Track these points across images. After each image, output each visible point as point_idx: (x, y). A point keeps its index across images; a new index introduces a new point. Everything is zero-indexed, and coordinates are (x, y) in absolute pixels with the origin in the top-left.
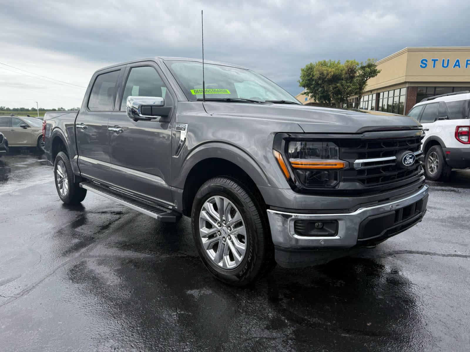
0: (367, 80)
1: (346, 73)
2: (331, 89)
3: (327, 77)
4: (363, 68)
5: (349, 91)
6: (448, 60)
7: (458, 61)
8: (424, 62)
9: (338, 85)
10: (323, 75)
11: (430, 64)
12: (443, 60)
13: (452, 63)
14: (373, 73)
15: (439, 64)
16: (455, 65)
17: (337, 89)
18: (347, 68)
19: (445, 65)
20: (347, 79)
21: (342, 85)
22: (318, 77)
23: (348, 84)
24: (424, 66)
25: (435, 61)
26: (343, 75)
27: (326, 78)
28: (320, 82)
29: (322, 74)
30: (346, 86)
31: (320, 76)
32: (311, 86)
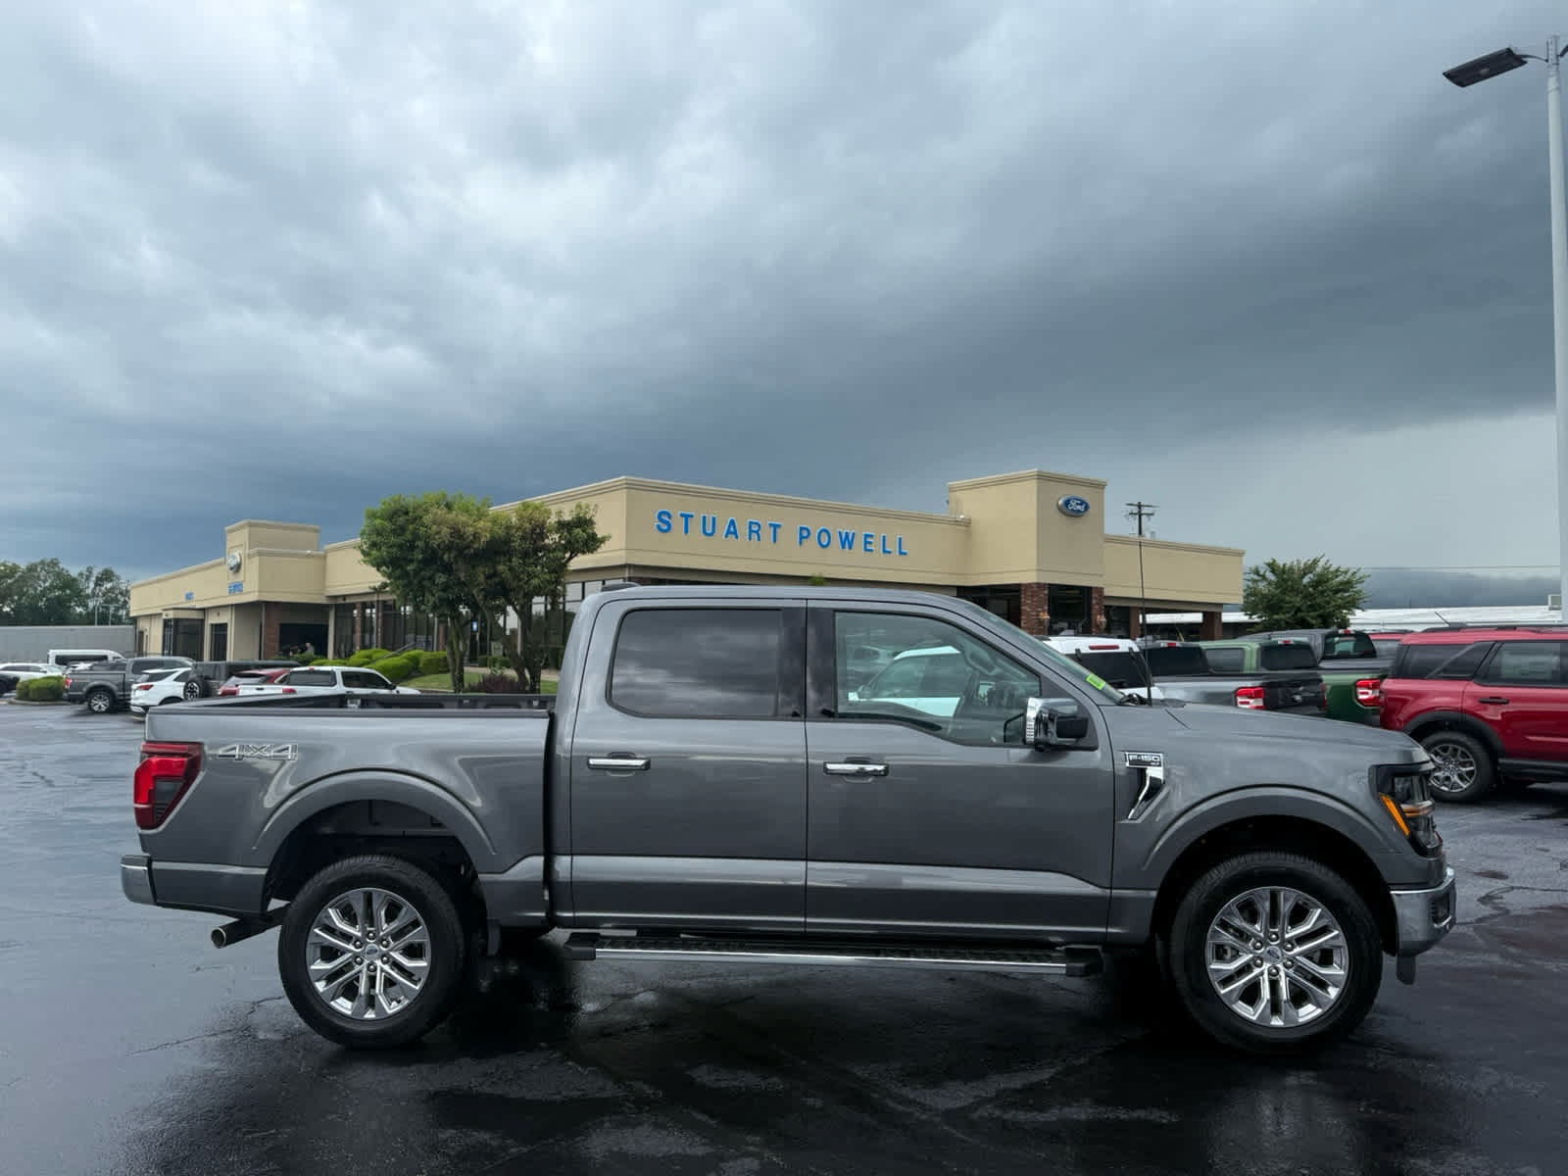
0: (571, 558)
1: (523, 538)
2: (481, 578)
3: (476, 546)
4: (562, 526)
5: (531, 588)
6: (714, 519)
7: (732, 523)
8: (666, 518)
9: (501, 568)
10: (461, 537)
11: (678, 524)
12: (704, 518)
13: (722, 528)
14: (592, 543)
15: (696, 525)
16: (728, 532)
17: (497, 580)
18: (530, 524)
19: (709, 531)
20: (525, 555)
21: (511, 569)
22: (447, 542)
23: (530, 569)
24: (665, 527)
25: (687, 517)
26: (514, 541)
27: (468, 547)
28: (449, 558)
29: (457, 533)
30: (523, 573)
31: (451, 539)
32: (408, 565)
